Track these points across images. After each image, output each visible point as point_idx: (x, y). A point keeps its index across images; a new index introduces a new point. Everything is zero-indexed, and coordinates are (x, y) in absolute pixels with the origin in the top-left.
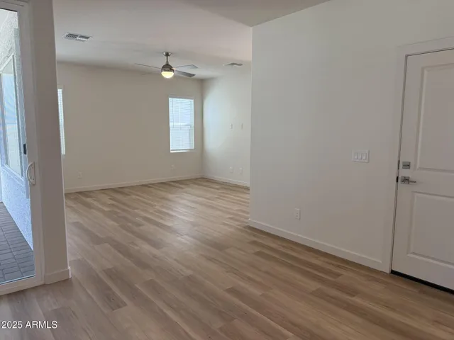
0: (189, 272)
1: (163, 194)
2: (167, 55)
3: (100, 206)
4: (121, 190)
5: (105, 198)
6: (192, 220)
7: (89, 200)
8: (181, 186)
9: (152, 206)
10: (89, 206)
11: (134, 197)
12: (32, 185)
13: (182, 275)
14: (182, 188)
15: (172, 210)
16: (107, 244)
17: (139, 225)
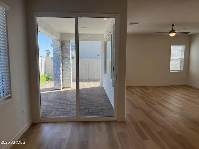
0: (180, 133)
1: (165, 91)
2: (173, 25)
3: (137, 93)
4: (145, 87)
5: (139, 90)
6: (181, 107)
7: (132, 90)
8: (174, 88)
9: (160, 96)
10: (132, 92)
11: (151, 91)
12: (115, 82)
13: (176, 133)
14: (175, 90)
15: (170, 100)
16: (140, 110)
17: (154, 104)
